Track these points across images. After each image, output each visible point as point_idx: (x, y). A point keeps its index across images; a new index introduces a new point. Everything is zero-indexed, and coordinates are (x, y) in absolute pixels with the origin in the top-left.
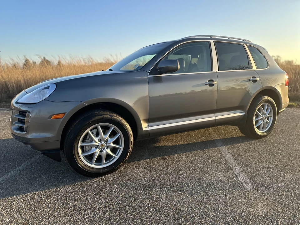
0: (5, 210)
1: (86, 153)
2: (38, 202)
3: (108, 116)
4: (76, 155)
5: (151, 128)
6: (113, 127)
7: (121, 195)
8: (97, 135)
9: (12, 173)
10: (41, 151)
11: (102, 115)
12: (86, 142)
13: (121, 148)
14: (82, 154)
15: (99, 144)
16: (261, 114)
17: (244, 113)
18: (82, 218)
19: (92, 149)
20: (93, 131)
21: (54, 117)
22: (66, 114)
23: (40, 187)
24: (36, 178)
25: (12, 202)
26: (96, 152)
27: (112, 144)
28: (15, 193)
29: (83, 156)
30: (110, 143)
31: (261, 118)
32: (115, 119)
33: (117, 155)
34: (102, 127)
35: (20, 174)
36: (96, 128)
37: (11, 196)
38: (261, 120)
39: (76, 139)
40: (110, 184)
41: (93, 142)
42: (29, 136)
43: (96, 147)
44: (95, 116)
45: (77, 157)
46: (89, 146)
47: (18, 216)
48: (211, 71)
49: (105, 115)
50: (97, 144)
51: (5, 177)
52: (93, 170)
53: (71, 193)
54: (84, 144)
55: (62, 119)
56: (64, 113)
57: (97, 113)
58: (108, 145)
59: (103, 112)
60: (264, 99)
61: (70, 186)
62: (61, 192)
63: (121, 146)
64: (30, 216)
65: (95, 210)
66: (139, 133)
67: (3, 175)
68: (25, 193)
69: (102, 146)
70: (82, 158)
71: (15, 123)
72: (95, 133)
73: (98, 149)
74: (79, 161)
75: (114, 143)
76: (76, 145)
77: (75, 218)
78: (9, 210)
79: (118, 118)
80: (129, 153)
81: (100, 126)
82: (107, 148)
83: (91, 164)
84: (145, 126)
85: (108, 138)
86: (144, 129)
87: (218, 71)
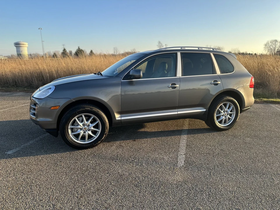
0: (20, 163)
1: (75, 133)
2: (40, 161)
3: (89, 109)
4: (67, 134)
5: (123, 118)
6: (93, 116)
7: (91, 162)
8: (82, 121)
9: (30, 142)
10: (45, 129)
11: (85, 108)
12: (74, 125)
13: (99, 131)
14: (71, 133)
15: (83, 128)
16: (223, 111)
17: (205, 110)
18: (62, 172)
19: (78, 130)
20: (79, 118)
21: (52, 108)
22: (60, 106)
23: (44, 153)
24: (44, 147)
25: (26, 160)
26: (80, 133)
27: (92, 128)
28: (29, 155)
29: (72, 135)
30: (91, 127)
31: (223, 114)
32: (94, 111)
33: (96, 136)
34: (85, 116)
35: (35, 144)
36: (81, 116)
37: (26, 156)
38: (223, 115)
39: (67, 123)
40: (88, 155)
41: (79, 126)
42: (38, 120)
43: (81, 129)
44: (80, 108)
45: (68, 135)
46: (76, 128)
47: (27, 168)
48: (175, 77)
49: (87, 108)
50: (82, 127)
51: (26, 144)
52: (78, 144)
53: (62, 158)
54: (72, 127)
55: (58, 110)
56: (59, 106)
57: (81, 107)
58: (89, 128)
59: (86, 106)
60: (225, 99)
61: (63, 154)
62: (56, 157)
63: (99, 130)
64: (33, 168)
65: (71, 169)
66: (114, 121)
67: (25, 143)
68: (34, 156)
69: (85, 128)
70: (71, 136)
71: (32, 110)
72: (81, 120)
73: (82, 131)
74: (69, 138)
75: (94, 127)
76: (67, 127)
77: (58, 172)
78: (23, 164)
79: (96, 110)
80: (105, 135)
81: (84, 115)
82: (89, 131)
83: (77, 140)
84: (118, 117)
85: (89, 123)
86: (117, 119)
87: (182, 76)
